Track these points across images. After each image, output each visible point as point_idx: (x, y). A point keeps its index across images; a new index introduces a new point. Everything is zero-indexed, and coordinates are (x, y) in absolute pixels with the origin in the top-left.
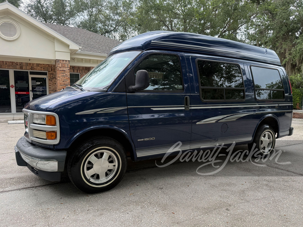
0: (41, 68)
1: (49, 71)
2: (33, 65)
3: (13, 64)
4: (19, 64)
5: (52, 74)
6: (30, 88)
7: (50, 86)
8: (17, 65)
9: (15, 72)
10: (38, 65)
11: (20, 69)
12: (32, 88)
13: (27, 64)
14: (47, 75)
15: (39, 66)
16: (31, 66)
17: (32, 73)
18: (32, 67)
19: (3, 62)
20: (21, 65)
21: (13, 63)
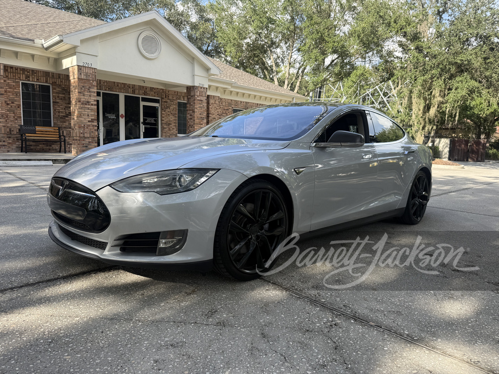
0: (155, 93)
1: (162, 98)
2: (146, 89)
3: (124, 87)
4: (131, 87)
5: (166, 102)
6: (142, 120)
7: (163, 117)
8: (129, 87)
9: (127, 98)
10: (152, 89)
11: (132, 93)
12: (143, 119)
13: (141, 87)
14: (159, 103)
15: (152, 91)
16: (144, 89)
17: (144, 100)
18: (145, 91)
19: (115, 82)
20: (133, 88)
21: (125, 84)
